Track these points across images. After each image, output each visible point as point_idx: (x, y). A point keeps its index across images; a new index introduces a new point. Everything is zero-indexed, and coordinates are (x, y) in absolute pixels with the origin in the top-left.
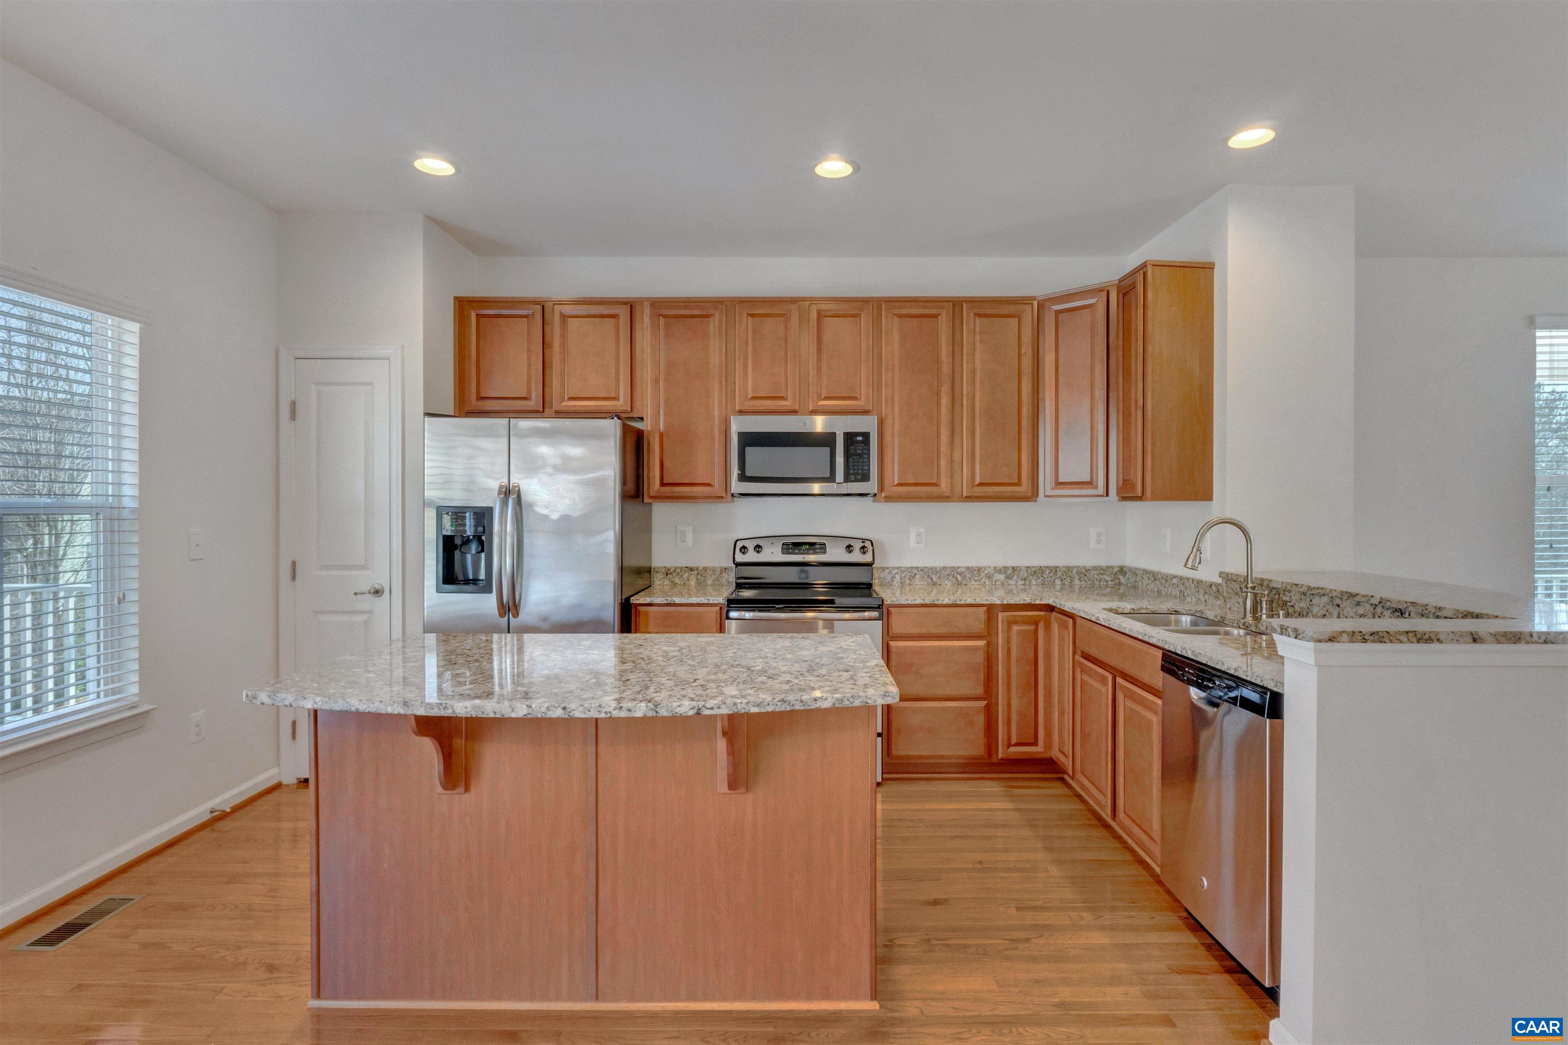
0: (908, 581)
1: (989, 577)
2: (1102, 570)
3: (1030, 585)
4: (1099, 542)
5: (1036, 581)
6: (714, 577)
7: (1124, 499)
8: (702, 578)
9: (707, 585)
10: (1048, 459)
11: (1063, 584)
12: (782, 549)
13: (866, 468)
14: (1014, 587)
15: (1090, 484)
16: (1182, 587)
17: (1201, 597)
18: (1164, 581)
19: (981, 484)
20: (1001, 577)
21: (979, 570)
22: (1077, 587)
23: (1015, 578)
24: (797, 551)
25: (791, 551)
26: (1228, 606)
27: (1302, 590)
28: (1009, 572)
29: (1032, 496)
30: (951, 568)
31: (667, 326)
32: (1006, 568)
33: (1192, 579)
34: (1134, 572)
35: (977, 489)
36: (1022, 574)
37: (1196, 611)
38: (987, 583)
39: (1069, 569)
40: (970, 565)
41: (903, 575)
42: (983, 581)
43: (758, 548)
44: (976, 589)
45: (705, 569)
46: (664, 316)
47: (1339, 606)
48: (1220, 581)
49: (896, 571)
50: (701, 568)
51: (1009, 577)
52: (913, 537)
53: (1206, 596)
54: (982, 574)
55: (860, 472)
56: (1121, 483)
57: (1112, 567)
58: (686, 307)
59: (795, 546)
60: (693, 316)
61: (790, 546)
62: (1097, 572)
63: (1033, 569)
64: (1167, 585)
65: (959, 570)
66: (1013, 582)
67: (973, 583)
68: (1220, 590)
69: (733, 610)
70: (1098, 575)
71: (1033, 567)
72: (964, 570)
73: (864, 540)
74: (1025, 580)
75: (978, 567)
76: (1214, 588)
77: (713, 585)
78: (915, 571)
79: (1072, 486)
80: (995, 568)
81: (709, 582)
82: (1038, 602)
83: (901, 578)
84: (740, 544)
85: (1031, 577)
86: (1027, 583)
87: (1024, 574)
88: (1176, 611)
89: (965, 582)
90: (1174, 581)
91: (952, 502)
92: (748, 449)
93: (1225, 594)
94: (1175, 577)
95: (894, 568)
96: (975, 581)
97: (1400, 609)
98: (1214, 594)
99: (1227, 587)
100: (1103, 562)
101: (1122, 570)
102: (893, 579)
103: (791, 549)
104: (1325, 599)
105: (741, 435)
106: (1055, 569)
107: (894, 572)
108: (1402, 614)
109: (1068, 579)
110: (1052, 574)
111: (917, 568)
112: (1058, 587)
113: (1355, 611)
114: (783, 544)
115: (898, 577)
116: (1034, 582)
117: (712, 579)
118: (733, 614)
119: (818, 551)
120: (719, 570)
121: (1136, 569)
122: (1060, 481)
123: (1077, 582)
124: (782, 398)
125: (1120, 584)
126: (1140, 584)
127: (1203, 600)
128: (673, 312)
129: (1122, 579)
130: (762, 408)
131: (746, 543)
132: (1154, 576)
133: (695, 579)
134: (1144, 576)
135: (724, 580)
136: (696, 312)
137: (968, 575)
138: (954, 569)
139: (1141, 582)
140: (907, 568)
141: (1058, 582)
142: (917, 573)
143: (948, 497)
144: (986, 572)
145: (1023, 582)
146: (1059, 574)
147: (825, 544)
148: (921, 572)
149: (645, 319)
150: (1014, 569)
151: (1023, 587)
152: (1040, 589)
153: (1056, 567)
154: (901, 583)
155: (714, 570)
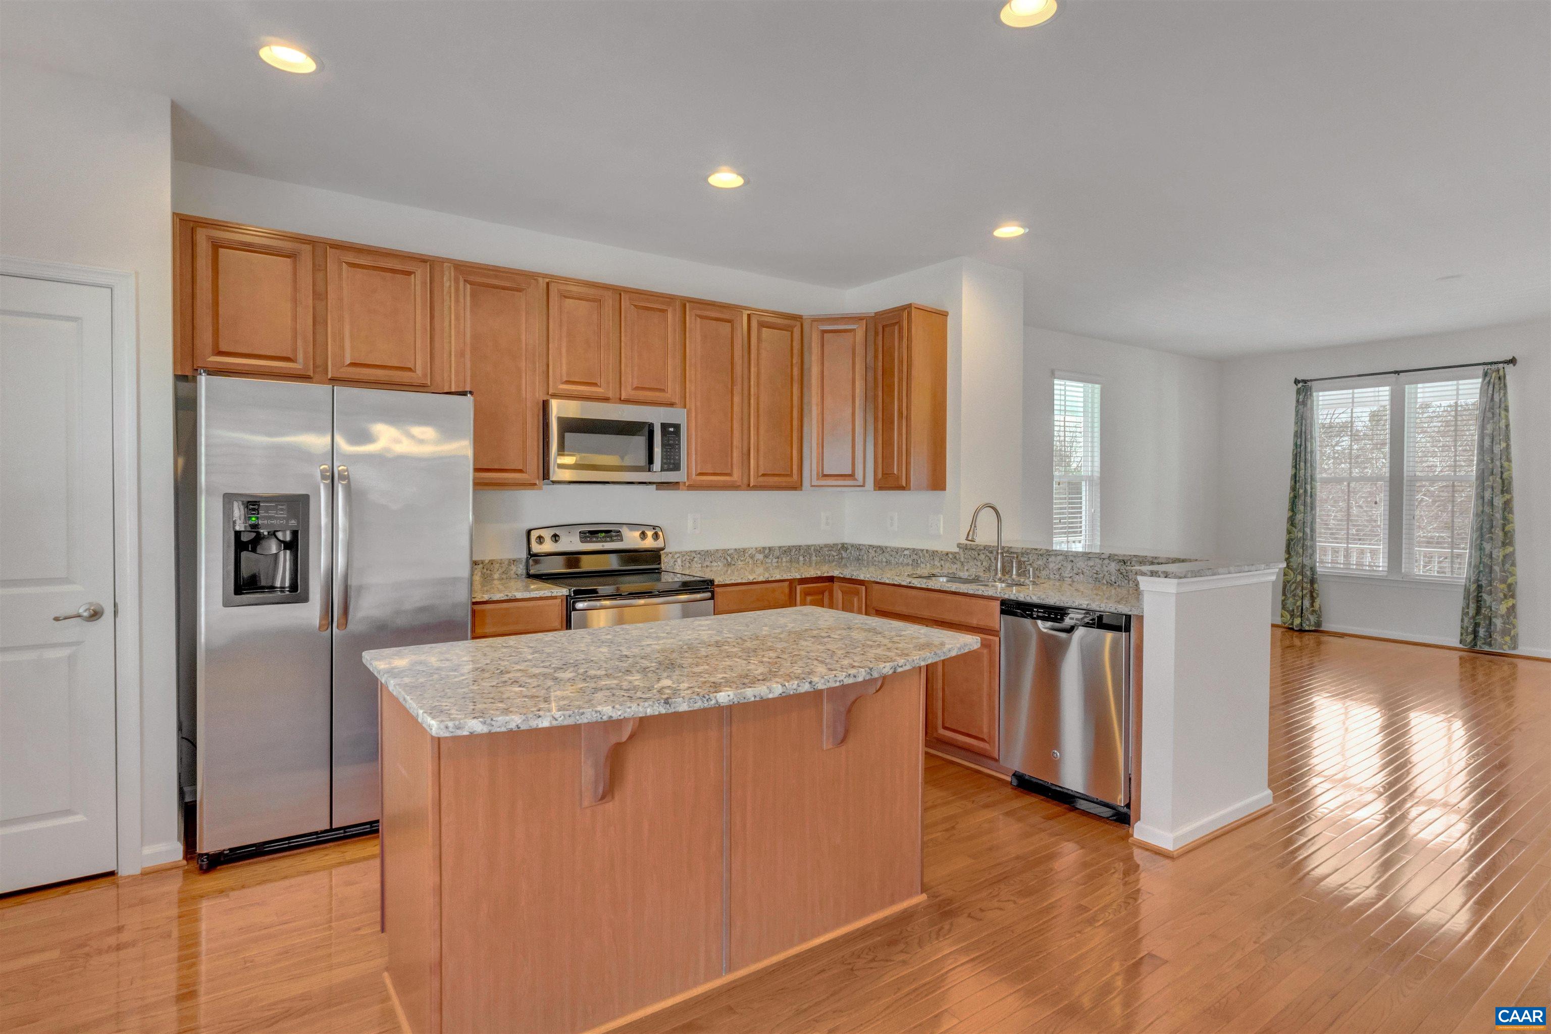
0: (688, 564)
1: (752, 557)
2: (831, 547)
3: (781, 562)
4: (827, 524)
5: (786, 558)
6: (501, 571)
7: (881, 488)
8: (489, 572)
9: (494, 580)
10: (814, 454)
11: (805, 560)
12: (580, 537)
13: (677, 457)
14: (770, 565)
15: (852, 476)
16: (915, 557)
17: (936, 563)
18: (894, 553)
19: (764, 475)
20: (761, 557)
21: (744, 551)
22: (814, 562)
23: (771, 556)
24: (594, 539)
25: (588, 539)
26: (966, 568)
27: (1040, 553)
28: (767, 551)
29: (797, 487)
30: (723, 550)
31: (473, 295)
32: (764, 548)
33: (927, 550)
34: (858, 548)
35: (761, 479)
36: (775, 553)
37: (948, 573)
38: (750, 562)
39: (809, 547)
40: (737, 547)
41: (684, 559)
42: (747, 561)
43: (555, 537)
44: (742, 568)
45: (491, 562)
46: (471, 283)
47: (1072, 561)
48: (957, 550)
49: (678, 555)
50: (487, 562)
51: (766, 557)
52: (690, 524)
53: (942, 562)
54: (747, 555)
55: (672, 461)
56: (880, 476)
57: (837, 545)
58: (496, 277)
59: (591, 534)
60: (504, 288)
61: (588, 534)
62: (828, 549)
63: (784, 549)
64: (897, 556)
65: (729, 552)
66: (770, 561)
67: (740, 563)
68: (957, 557)
69: (579, 601)
70: (828, 551)
71: (784, 547)
72: (732, 551)
73: (654, 527)
74: (778, 558)
75: (743, 549)
76: (950, 556)
77: (501, 579)
78: (694, 555)
79: (835, 478)
80: (756, 549)
81: (496, 576)
82: (826, 575)
83: (682, 562)
84: (534, 535)
85: (782, 556)
86: (780, 561)
87: (777, 553)
88: (933, 574)
89: (733, 563)
90: (906, 552)
91: (740, 490)
92: (567, 435)
93: (962, 560)
94: (906, 549)
95: (676, 553)
96: (742, 561)
97: (1123, 561)
98: (950, 560)
99: (964, 554)
100: (831, 541)
101: (844, 547)
102: (676, 563)
103: (589, 537)
104: (1060, 558)
105: (561, 420)
106: (798, 548)
107: (676, 556)
108: (1125, 563)
109: (808, 556)
110: (797, 552)
111: (695, 551)
112: (801, 563)
113: (1086, 563)
114: (580, 532)
115: (679, 561)
116: (784, 560)
117: (498, 572)
118: (580, 605)
119: (615, 538)
120: (506, 563)
121: (860, 545)
122: (825, 473)
123: (814, 558)
124: (595, 385)
125: (842, 558)
126: (865, 557)
127: (939, 565)
128: (479, 280)
129: (844, 555)
130: (576, 393)
131: (542, 533)
132: (882, 550)
133: (479, 574)
134: (870, 551)
135: (512, 572)
136: (508, 284)
137: (736, 557)
138: (725, 551)
139: (866, 556)
140: (687, 553)
141: (801, 558)
142: (695, 556)
143: (739, 486)
144: (749, 553)
145: (777, 560)
146: (802, 551)
147: (619, 532)
148: (699, 556)
149: (448, 281)
150: (770, 549)
151: (776, 564)
152: (788, 564)
153: (800, 546)
154: (682, 566)
155: (501, 562)
